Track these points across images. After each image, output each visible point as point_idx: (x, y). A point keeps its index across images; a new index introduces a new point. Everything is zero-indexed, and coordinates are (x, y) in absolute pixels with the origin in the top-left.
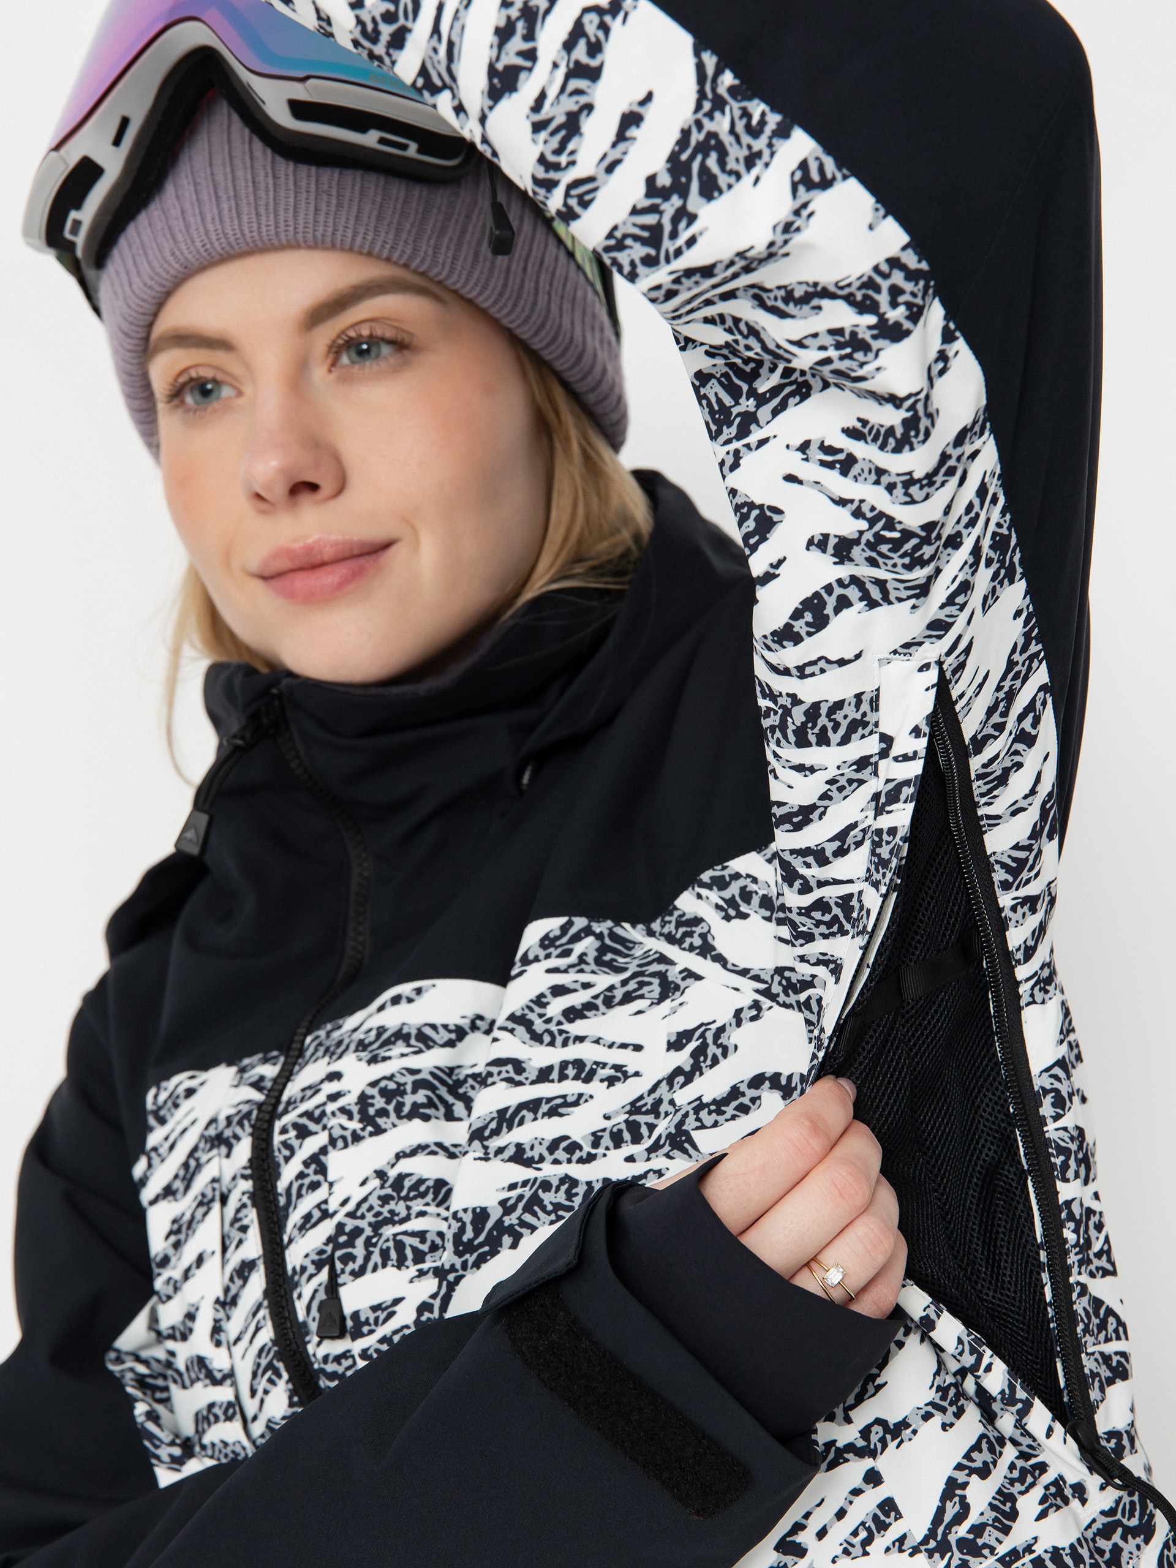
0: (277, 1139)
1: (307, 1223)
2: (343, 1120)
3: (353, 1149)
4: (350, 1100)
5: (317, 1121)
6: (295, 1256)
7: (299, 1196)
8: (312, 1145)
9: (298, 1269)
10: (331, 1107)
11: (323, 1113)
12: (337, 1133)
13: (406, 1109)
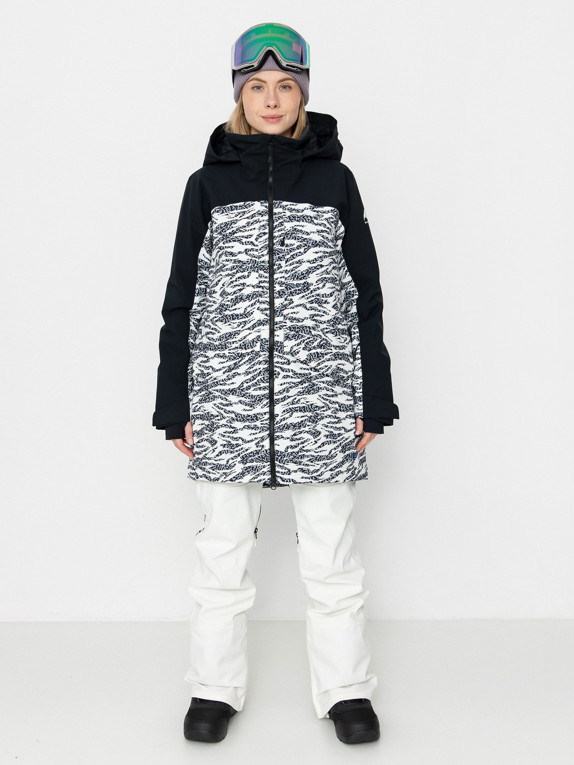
0: (274, 218)
1: (279, 231)
2: (286, 219)
3: (288, 223)
4: (287, 216)
5: (281, 218)
6: (275, 234)
7: (278, 227)
8: (280, 221)
9: (276, 236)
10: (284, 217)
11: (282, 217)
12: (285, 220)
13: (296, 220)
